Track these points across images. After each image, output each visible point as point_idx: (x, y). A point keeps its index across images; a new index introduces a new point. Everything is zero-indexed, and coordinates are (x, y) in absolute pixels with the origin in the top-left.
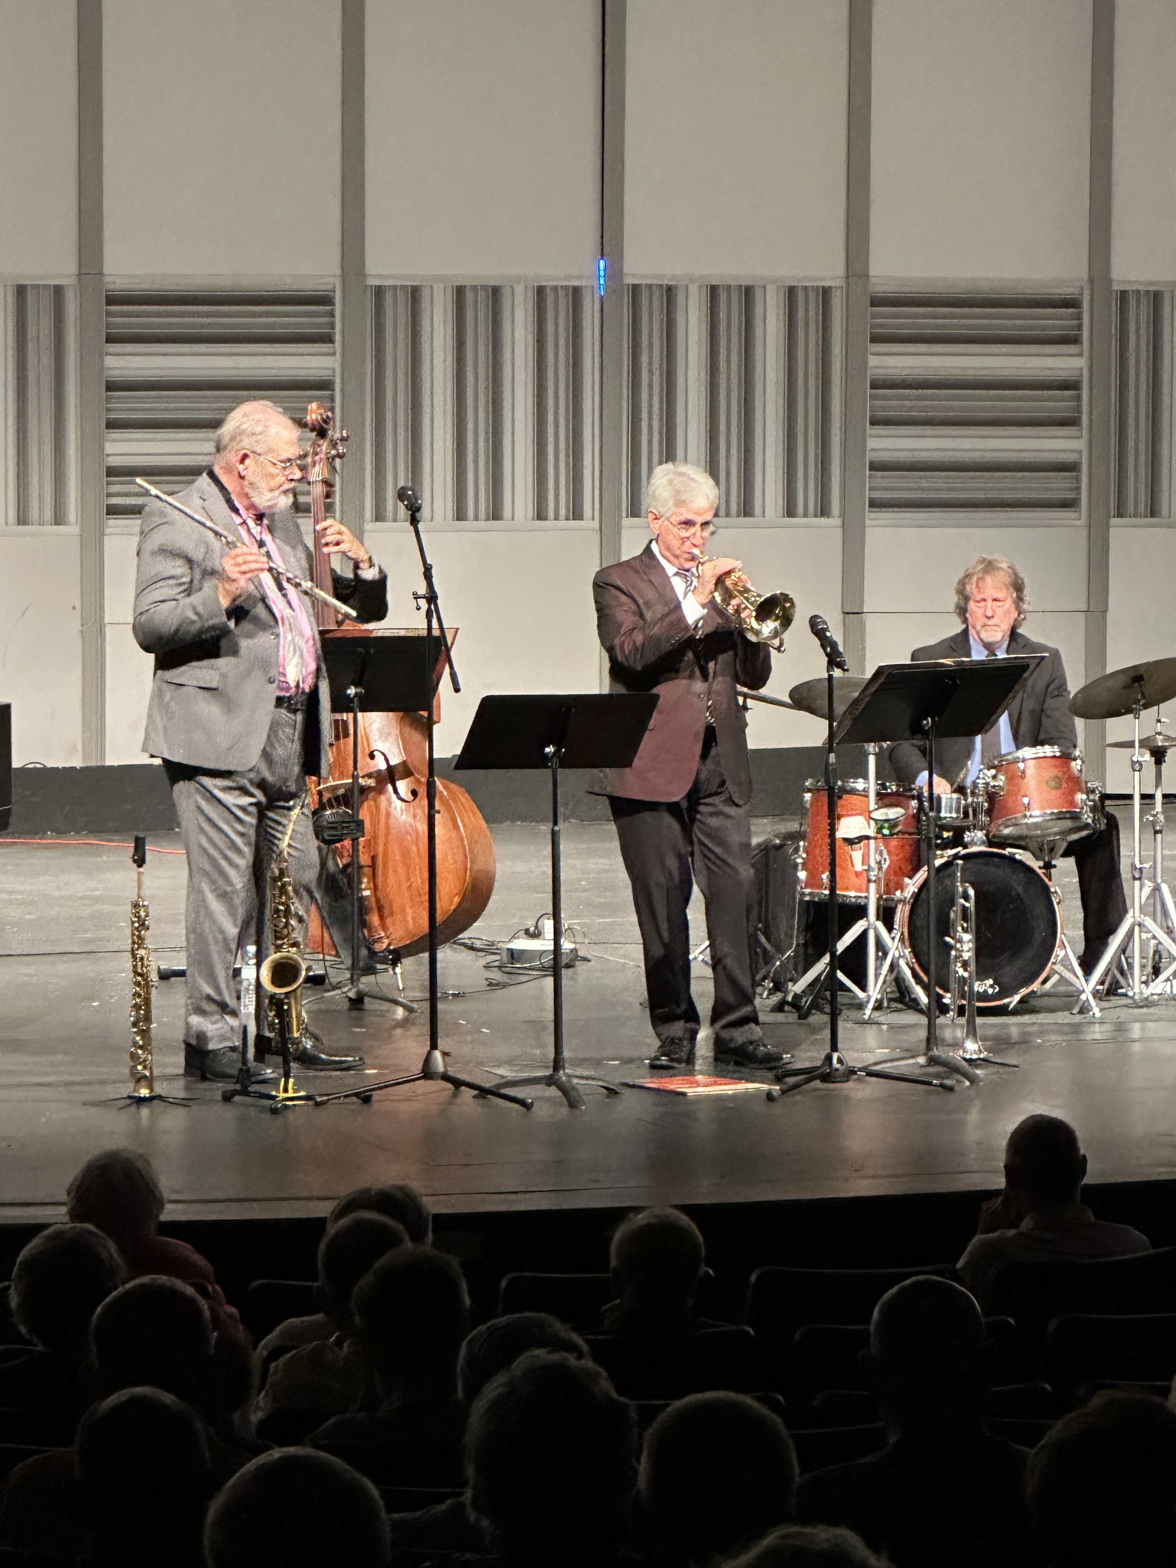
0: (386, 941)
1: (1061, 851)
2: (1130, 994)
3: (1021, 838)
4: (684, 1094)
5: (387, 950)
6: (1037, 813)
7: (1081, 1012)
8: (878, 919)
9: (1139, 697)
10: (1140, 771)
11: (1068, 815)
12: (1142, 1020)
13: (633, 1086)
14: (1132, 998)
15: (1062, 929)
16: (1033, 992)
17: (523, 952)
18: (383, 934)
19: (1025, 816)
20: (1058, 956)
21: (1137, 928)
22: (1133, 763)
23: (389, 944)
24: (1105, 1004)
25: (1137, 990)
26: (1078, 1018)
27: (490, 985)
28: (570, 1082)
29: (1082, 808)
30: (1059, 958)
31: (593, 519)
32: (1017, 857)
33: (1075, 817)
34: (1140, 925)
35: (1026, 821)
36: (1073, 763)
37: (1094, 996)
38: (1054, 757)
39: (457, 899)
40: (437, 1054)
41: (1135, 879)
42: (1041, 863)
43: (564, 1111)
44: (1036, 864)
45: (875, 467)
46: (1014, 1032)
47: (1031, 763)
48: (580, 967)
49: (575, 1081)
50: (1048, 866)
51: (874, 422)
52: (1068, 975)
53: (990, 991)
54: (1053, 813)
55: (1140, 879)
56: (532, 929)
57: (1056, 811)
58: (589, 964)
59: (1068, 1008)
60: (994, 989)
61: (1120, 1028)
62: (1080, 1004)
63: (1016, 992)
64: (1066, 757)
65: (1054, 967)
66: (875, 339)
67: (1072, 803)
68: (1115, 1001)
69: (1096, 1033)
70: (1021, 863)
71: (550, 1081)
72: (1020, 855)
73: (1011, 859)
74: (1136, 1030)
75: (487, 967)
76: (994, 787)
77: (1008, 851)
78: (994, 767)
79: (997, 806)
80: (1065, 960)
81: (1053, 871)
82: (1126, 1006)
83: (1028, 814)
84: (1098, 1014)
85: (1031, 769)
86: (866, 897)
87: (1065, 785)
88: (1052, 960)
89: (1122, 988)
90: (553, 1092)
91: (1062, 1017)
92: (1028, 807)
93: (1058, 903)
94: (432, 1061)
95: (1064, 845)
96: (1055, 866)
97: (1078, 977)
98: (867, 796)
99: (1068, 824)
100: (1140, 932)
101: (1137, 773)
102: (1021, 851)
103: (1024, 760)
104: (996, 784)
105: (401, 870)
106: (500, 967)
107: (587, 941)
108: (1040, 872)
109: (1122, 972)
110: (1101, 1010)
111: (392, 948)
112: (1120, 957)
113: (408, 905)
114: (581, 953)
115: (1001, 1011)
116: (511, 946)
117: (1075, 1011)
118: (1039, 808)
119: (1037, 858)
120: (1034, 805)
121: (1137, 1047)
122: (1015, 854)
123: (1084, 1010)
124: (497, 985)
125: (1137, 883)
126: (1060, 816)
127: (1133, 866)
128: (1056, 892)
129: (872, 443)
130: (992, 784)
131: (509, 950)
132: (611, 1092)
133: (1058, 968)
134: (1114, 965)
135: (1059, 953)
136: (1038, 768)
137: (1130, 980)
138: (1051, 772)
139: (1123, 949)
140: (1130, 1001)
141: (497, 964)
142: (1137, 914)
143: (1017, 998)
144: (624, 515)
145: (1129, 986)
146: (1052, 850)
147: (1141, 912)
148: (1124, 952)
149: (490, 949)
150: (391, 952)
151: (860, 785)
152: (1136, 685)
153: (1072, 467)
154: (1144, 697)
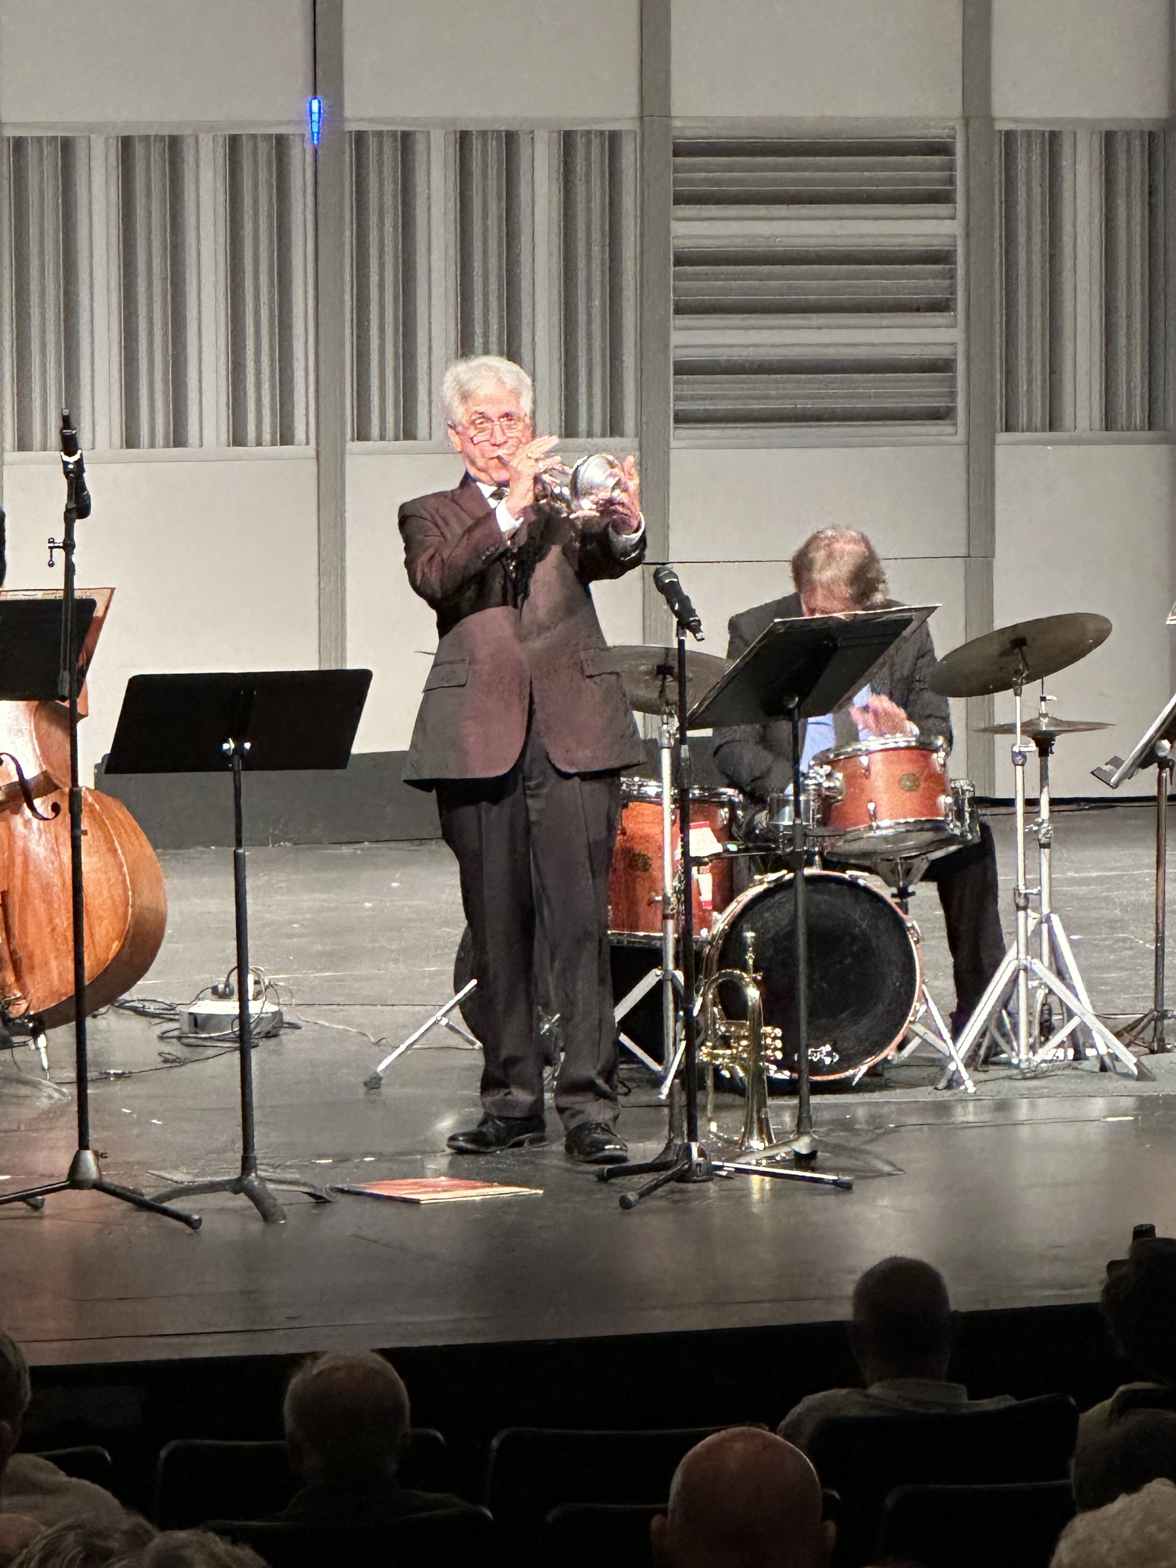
0: (24, 1005)
1: (920, 876)
2: (1015, 1061)
3: (866, 855)
4: (416, 1202)
5: (25, 1015)
6: (885, 822)
7: (949, 1087)
8: (677, 967)
9: (1021, 667)
10: (1023, 765)
11: (928, 826)
12: (1031, 1096)
13: (348, 1192)
14: (1017, 1067)
15: (922, 975)
16: (885, 1060)
17: (210, 1017)
18: (19, 995)
19: (871, 828)
20: (917, 1012)
21: (1022, 973)
22: (1014, 754)
23: (28, 1009)
24: (982, 1076)
25: (1023, 1056)
26: (946, 1096)
27: (166, 1061)
28: (265, 1187)
29: (947, 816)
30: (919, 1015)
31: (307, 443)
32: (861, 882)
33: (938, 827)
34: (1026, 969)
35: (872, 834)
36: (935, 755)
37: (967, 1066)
38: (908, 748)
39: (115, 946)
40: (89, 1156)
41: (1018, 908)
42: (894, 890)
43: (256, 1226)
44: (886, 892)
45: (681, 369)
46: (861, 1113)
47: (878, 757)
48: (287, 1036)
49: (271, 1186)
50: (903, 894)
51: (679, 310)
52: (931, 1037)
53: (828, 1061)
54: (906, 823)
55: (1025, 908)
56: (221, 987)
57: (911, 820)
58: (298, 1032)
59: (933, 1082)
60: (833, 1057)
61: (1003, 1106)
62: (948, 1075)
63: (861, 1062)
64: (924, 748)
65: (912, 1026)
66: (679, 199)
67: (933, 808)
68: (995, 1072)
69: (967, 1114)
70: (866, 890)
71: (238, 1186)
72: (865, 879)
73: (852, 884)
74: (1023, 1110)
75: (162, 1037)
76: (829, 789)
77: (848, 874)
78: (829, 763)
79: (834, 813)
80: (928, 1016)
81: (910, 900)
82: (1010, 1078)
83: (874, 824)
84: (972, 1089)
85: (878, 766)
86: (660, 938)
87: (923, 785)
88: (910, 1018)
89: (1003, 1052)
90: (242, 1200)
91: (925, 1094)
92: (874, 816)
93: (916, 942)
94: (82, 1164)
95: (925, 866)
96: (913, 894)
97: (945, 1041)
98: (660, 804)
99: (929, 836)
100: (1027, 979)
101: (1019, 768)
102: (866, 874)
103: (868, 753)
104: (832, 785)
105: (42, 909)
106: (179, 1038)
107: (294, 1001)
108: (892, 902)
109: (1004, 1035)
110: (976, 1083)
111: (32, 1013)
112: (1001, 1012)
113: (52, 956)
114: (287, 1018)
115: (842, 1087)
116: (193, 1010)
117: (940, 1086)
118: (891, 817)
119: (889, 884)
120: (883, 811)
121: (1024, 1132)
122: (857, 878)
123: (953, 1083)
124: (174, 1061)
125: (1021, 914)
126: (920, 827)
127: (1016, 890)
128: (913, 927)
129: (676, 338)
130: (826, 784)
131: (191, 1014)
132: (319, 1200)
133: (919, 1028)
134: (994, 1022)
135: (918, 1008)
136: (888, 762)
137: (1015, 1044)
138: (906, 767)
139: (1006, 1001)
140: (1015, 1072)
141: (176, 1033)
142: (1022, 955)
143: (864, 1069)
144: (349, 437)
145: (1013, 1049)
146: (908, 872)
147: (1027, 953)
148: (1005, 1006)
149: (168, 1014)
150: (31, 1018)
151: (651, 788)
152: (1017, 650)
153: (944, 366)
154: (1026, 666)
